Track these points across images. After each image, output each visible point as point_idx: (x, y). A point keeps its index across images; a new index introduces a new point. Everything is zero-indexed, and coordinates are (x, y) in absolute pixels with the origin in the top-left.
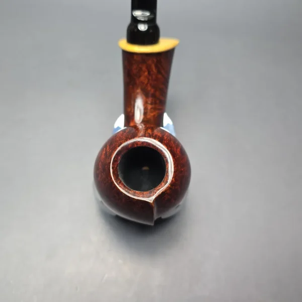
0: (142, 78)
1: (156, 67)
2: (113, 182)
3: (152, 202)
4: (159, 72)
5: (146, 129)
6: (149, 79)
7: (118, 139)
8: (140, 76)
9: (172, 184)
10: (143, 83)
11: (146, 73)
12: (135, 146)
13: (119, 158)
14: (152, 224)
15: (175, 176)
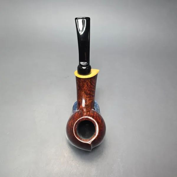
0: (84, 88)
1: (90, 82)
2: (75, 136)
3: (90, 144)
4: (91, 84)
5: (87, 112)
6: (87, 88)
7: (76, 117)
8: (84, 87)
9: (98, 136)
10: (85, 90)
11: (86, 86)
12: (83, 120)
13: (77, 126)
14: (91, 151)
15: (99, 133)
